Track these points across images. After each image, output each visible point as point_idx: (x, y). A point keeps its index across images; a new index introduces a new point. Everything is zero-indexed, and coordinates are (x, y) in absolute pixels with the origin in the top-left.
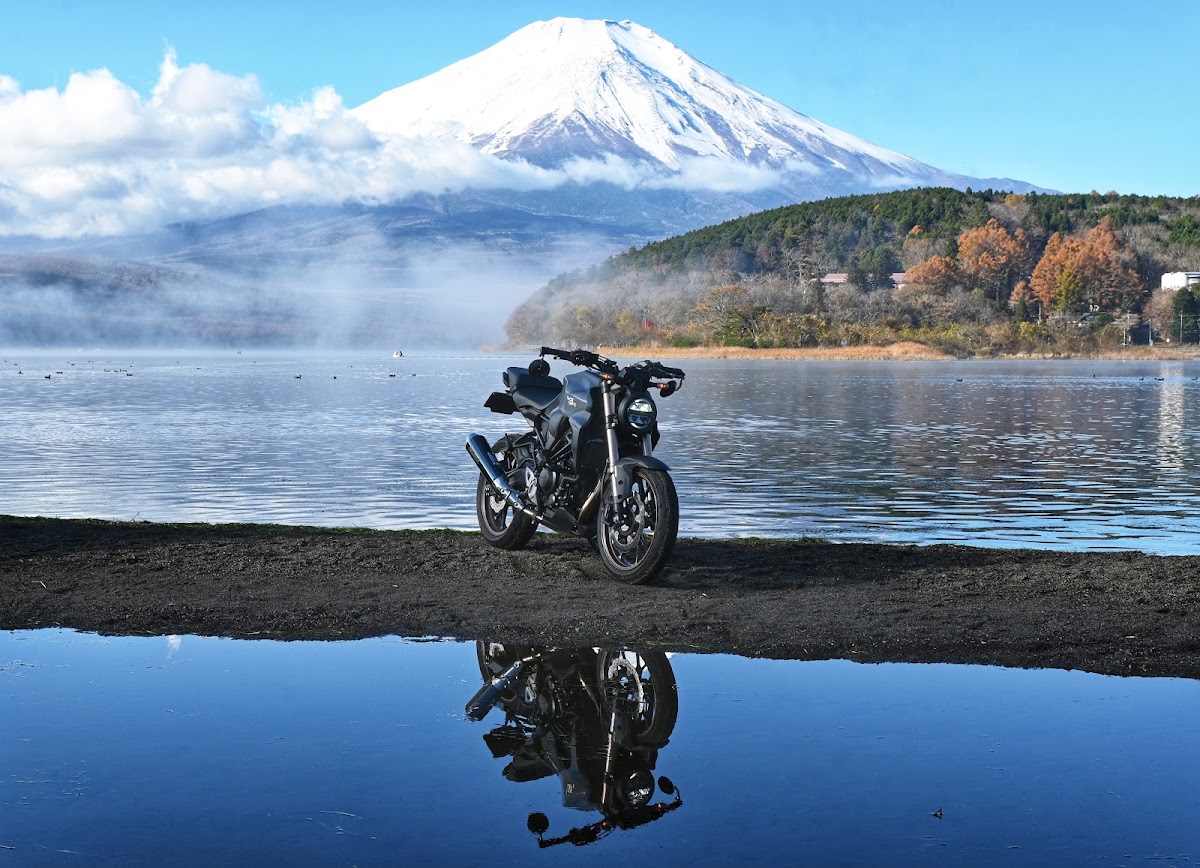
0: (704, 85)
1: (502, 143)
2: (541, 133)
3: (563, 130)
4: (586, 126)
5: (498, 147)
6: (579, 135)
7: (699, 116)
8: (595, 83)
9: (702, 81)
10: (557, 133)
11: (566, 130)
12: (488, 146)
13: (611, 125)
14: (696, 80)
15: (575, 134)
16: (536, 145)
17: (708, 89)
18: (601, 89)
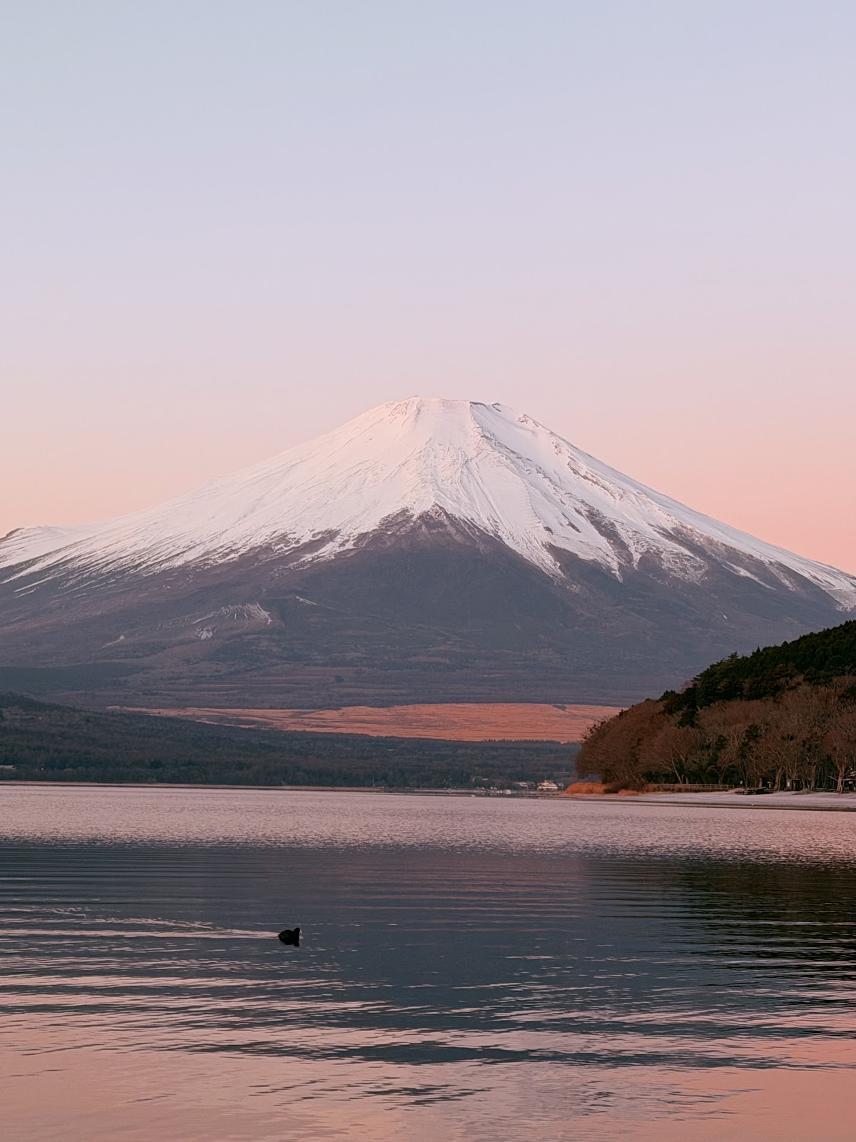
0: (585, 478)
1: (347, 541)
2: (394, 530)
3: (420, 527)
4: (446, 522)
5: (343, 545)
6: (439, 533)
7: (580, 513)
8: (459, 474)
9: (583, 473)
10: (413, 529)
11: (424, 527)
12: (331, 544)
13: (478, 523)
14: (575, 472)
15: (434, 531)
16: (389, 544)
17: (590, 482)
18: (466, 480)
